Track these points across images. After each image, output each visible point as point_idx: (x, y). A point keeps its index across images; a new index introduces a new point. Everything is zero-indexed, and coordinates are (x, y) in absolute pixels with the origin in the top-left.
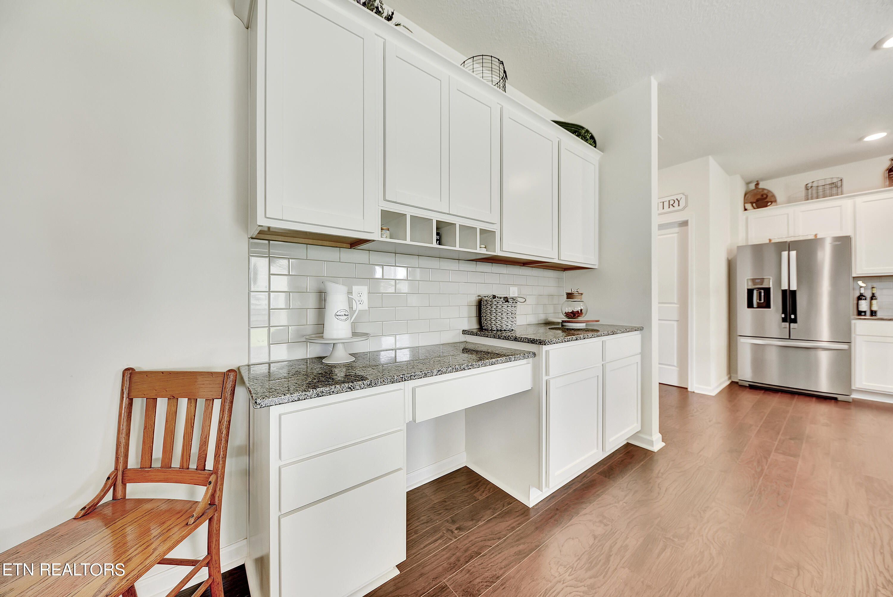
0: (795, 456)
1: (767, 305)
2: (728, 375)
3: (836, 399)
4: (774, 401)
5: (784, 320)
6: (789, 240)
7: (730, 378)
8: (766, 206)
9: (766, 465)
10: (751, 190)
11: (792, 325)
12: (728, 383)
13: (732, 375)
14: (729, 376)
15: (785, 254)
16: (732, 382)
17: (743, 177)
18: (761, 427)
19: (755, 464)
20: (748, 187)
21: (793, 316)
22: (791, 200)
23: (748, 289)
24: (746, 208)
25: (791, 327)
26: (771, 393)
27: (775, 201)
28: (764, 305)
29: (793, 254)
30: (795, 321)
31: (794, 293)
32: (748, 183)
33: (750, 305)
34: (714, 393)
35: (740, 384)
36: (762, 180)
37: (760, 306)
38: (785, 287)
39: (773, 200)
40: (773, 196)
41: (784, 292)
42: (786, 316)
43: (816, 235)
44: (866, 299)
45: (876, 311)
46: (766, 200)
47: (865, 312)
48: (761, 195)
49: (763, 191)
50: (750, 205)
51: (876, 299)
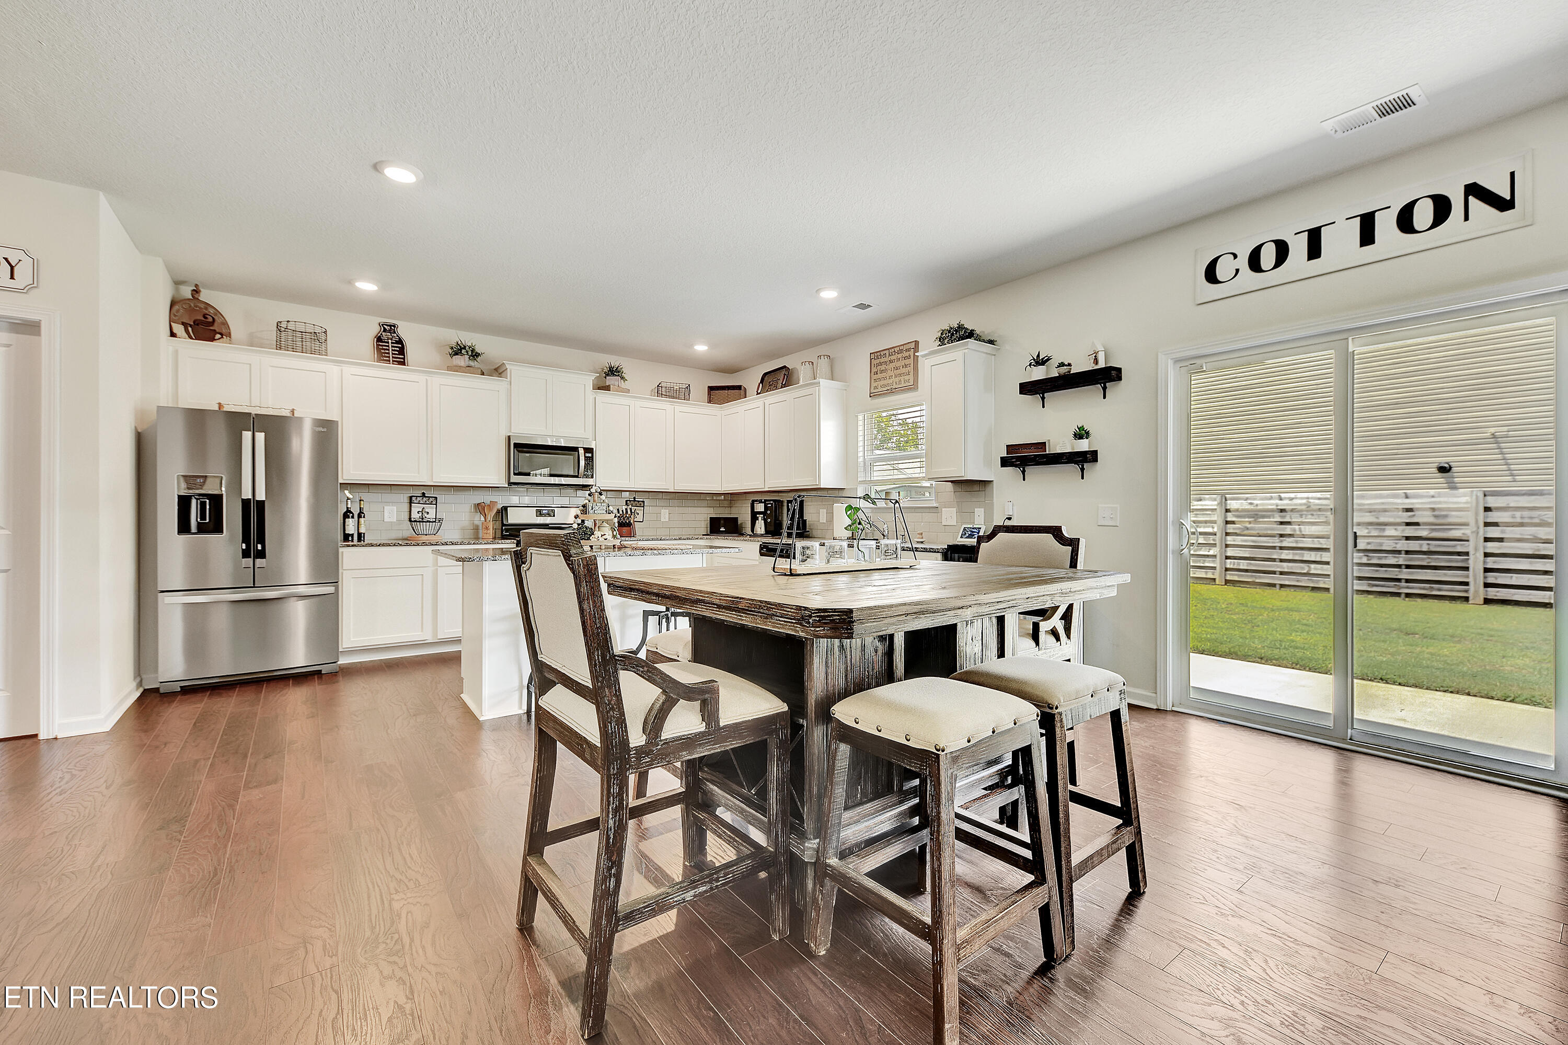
0: (275, 781)
1: (215, 526)
2: (135, 678)
3: (319, 673)
4: (229, 705)
5: (246, 554)
6: (254, 411)
7: (140, 684)
8: (212, 339)
9: (234, 819)
10: (183, 298)
11: (258, 561)
12: (138, 694)
13: (144, 676)
14: (138, 680)
15: (247, 435)
16: (145, 690)
17: (170, 269)
18: (214, 756)
19: (214, 826)
20: (177, 290)
21: (259, 547)
22: (253, 342)
23: (179, 497)
24: (175, 331)
25: (257, 565)
26: (222, 691)
27: (229, 335)
28: (211, 526)
29: (260, 437)
30: (261, 554)
31: (261, 505)
32: (177, 283)
33: (184, 527)
34: (107, 727)
35: (162, 691)
36: (208, 287)
37: (202, 529)
38: (247, 494)
39: (224, 331)
40: (225, 324)
41: (246, 503)
42: (248, 546)
43: (293, 411)
44: (353, 517)
45: (364, 534)
46: (211, 328)
47: (353, 535)
48: (202, 314)
49: (206, 309)
50: (182, 328)
51: (364, 517)
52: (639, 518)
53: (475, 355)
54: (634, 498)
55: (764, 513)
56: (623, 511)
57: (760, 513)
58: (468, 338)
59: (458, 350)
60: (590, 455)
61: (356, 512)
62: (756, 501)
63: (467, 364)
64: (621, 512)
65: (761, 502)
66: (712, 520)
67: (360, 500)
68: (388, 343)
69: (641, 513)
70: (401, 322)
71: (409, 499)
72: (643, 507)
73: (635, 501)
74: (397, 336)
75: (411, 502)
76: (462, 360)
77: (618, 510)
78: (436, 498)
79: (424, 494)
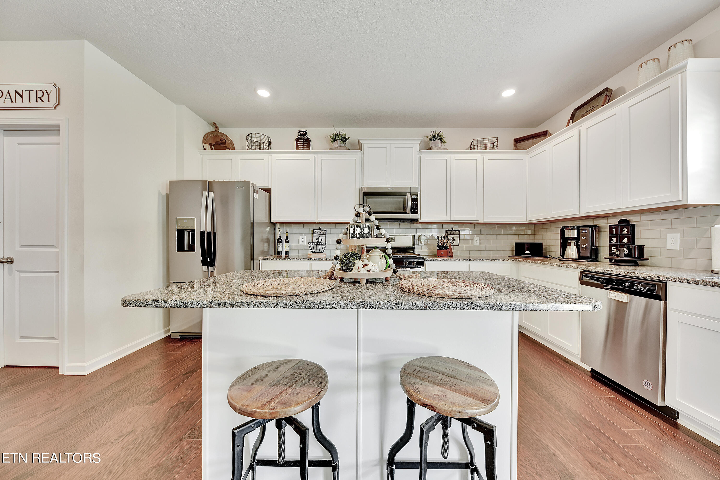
5: (203, 264)
10: (210, 132)
11: (211, 268)
15: (205, 194)
21: (208, 259)
24: (205, 147)
25: (210, 270)
27: (233, 147)
29: (211, 194)
30: (214, 264)
35: (172, 337)
38: (203, 228)
39: (231, 145)
41: (202, 234)
42: (204, 259)
44: (281, 242)
45: (288, 251)
46: (224, 146)
47: (282, 252)
48: (220, 139)
49: (222, 136)
50: (208, 146)
51: (288, 242)
52: (456, 243)
53: (344, 139)
54: (452, 229)
55: (577, 239)
56: (441, 238)
57: (573, 239)
58: (340, 131)
59: (334, 138)
60: (415, 197)
61: (284, 240)
62: (567, 227)
63: (339, 145)
64: (440, 239)
65: (572, 228)
66: (518, 245)
67: (286, 233)
68: (302, 141)
69: (457, 239)
70: (308, 128)
71: (312, 231)
72: (459, 235)
73: (452, 230)
74: (307, 137)
75: (313, 234)
76: (337, 143)
77: (438, 237)
78: (326, 230)
79: (320, 228)
